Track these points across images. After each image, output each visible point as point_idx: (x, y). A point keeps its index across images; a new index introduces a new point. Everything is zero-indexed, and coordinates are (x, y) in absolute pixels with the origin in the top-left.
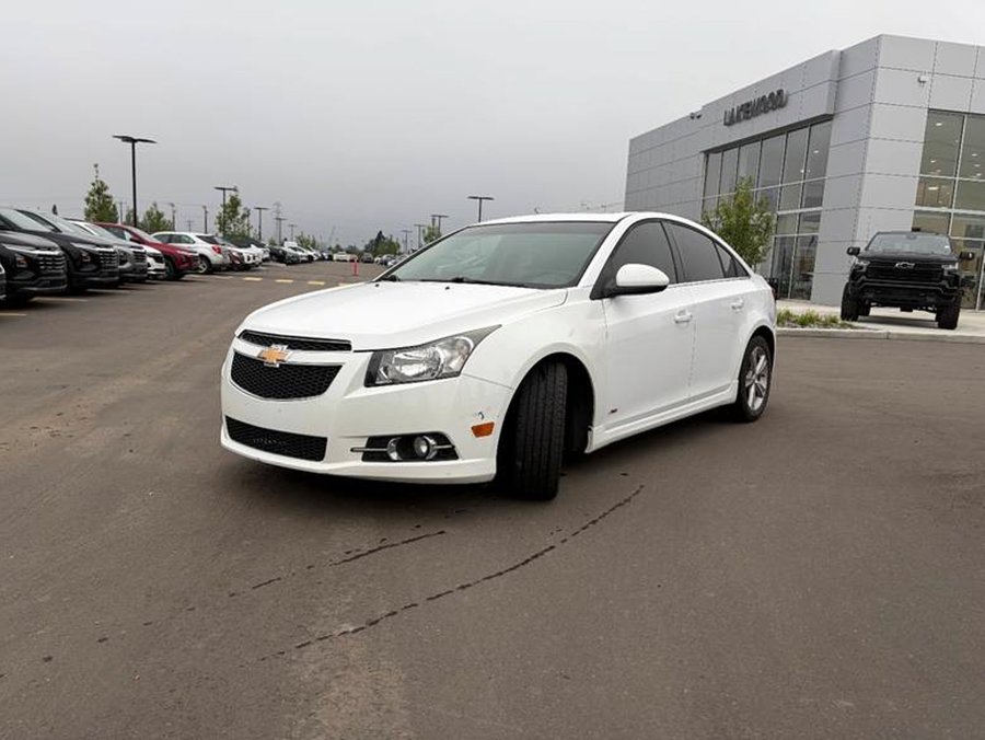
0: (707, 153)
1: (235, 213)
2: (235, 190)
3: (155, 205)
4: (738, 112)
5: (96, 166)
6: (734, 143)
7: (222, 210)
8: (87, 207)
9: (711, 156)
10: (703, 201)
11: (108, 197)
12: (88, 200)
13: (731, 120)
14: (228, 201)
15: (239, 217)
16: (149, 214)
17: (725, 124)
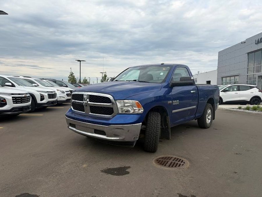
0: (248, 53)
1: (105, 79)
2: (105, 73)
3: (85, 77)
4: (261, 40)
5: (71, 68)
6: (259, 50)
7: (102, 78)
8: (69, 79)
9: (250, 54)
10: (248, 68)
11: (74, 76)
12: (69, 77)
13: (258, 42)
14: (103, 76)
15: (106, 80)
16: (84, 80)
17: (255, 44)
